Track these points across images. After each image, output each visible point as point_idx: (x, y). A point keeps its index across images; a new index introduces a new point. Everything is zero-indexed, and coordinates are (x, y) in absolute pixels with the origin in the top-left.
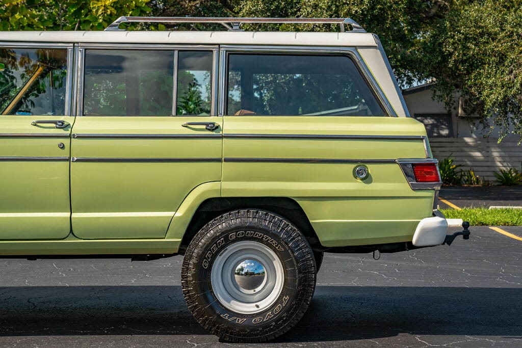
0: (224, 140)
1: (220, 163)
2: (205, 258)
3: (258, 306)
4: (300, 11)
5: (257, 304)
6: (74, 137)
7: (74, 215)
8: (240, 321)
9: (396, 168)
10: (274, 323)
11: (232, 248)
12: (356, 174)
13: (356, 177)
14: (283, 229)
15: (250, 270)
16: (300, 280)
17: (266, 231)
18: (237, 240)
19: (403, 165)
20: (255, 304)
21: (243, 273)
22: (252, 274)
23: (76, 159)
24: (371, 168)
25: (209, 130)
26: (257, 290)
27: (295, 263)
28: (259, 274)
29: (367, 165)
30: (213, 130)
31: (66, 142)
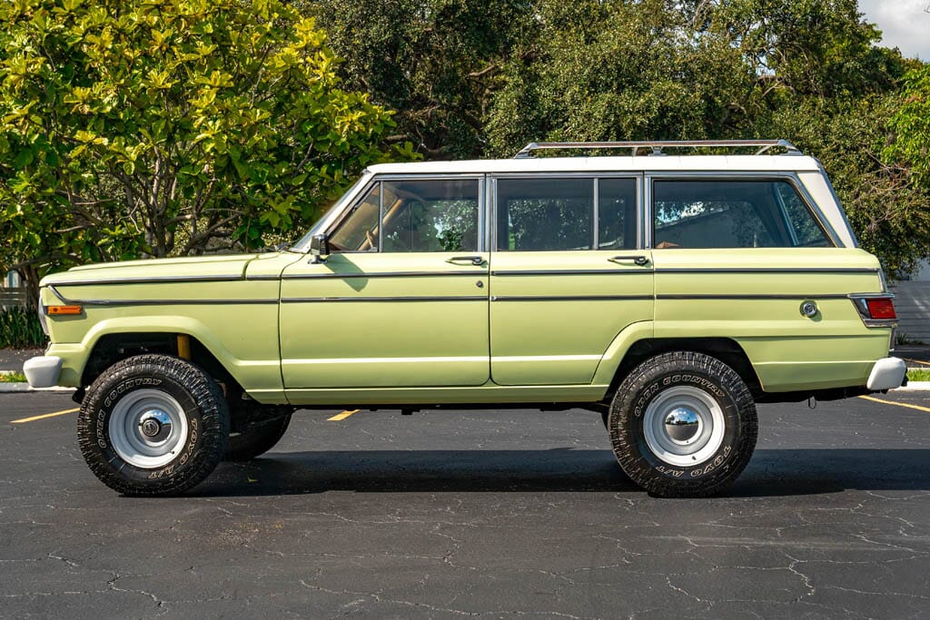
0: (656, 275)
1: (651, 301)
2: (637, 405)
3: (694, 458)
4: (567, 121)
5: (693, 455)
6: (493, 275)
7: (494, 359)
8: (677, 474)
9: (849, 303)
10: (714, 477)
11: (666, 394)
12: (804, 311)
13: (803, 315)
14: (723, 372)
15: (682, 419)
16: (743, 428)
17: (704, 375)
18: (673, 385)
19: (856, 301)
20: (691, 456)
21: (674, 422)
22: (685, 423)
23: (495, 298)
24: (820, 304)
25: (639, 264)
26: (691, 441)
27: (737, 410)
28: (692, 423)
29: (816, 301)
30: (643, 265)
31: (484, 279)
